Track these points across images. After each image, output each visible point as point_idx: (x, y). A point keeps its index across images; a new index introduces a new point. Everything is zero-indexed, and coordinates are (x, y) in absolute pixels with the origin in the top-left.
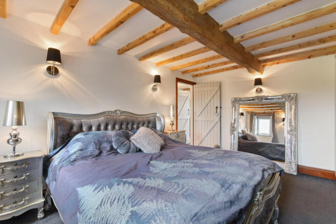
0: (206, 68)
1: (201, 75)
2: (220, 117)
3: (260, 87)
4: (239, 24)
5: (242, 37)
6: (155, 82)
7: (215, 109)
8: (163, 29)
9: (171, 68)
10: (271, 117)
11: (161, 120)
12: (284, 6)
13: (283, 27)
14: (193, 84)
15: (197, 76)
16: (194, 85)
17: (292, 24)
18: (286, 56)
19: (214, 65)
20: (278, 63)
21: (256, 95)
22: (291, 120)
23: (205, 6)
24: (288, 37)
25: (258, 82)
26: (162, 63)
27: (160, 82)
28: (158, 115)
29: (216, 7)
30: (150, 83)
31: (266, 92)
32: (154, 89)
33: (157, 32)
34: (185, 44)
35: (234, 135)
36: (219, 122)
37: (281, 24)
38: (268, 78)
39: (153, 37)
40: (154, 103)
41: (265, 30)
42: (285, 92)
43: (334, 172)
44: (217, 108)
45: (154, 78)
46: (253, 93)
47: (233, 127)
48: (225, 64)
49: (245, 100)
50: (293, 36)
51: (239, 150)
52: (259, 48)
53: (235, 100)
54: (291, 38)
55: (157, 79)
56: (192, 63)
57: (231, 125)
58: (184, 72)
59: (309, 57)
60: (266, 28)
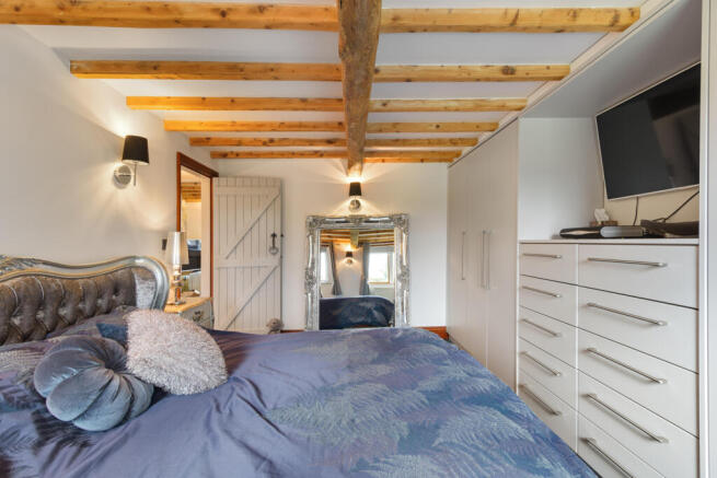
0: (265, 144)
1: (238, 155)
2: (281, 257)
3: (358, 198)
4: (409, 80)
5: (384, 105)
6: (126, 156)
7: (270, 240)
8: (263, 18)
9: (166, 123)
10: (328, 249)
11: (153, 278)
12: (478, 80)
13: (446, 109)
14: (212, 174)
15: (225, 156)
16: (214, 179)
17: (457, 110)
18: (401, 153)
19: (283, 142)
20: (383, 161)
21: (351, 213)
22: (401, 257)
23: (395, 19)
24: (431, 125)
25: (355, 189)
26: (154, 101)
27: (147, 160)
28: (139, 262)
29: (412, 32)
30: (108, 159)
31: (367, 208)
32: (122, 179)
33: (231, 17)
34: (276, 79)
35: (312, 293)
36: (278, 269)
37: (444, 104)
38: (369, 184)
39: (207, 25)
40: (120, 225)
41: (421, 105)
42: (393, 210)
43: (444, 328)
44: (274, 236)
45: (123, 144)
46: (344, 209)
47: (311, 277)
48: (311, 145)
49: (332, 223)
50: (438, 126)
51: (321, 328)
52: (387, 131)
53: (314, 220)
54: (434, 128)
55: (136, 149)
56: (243, 125)
57: (307, 273)
58: (197, 142)
59: (422, 161)
60: (423, 101)
